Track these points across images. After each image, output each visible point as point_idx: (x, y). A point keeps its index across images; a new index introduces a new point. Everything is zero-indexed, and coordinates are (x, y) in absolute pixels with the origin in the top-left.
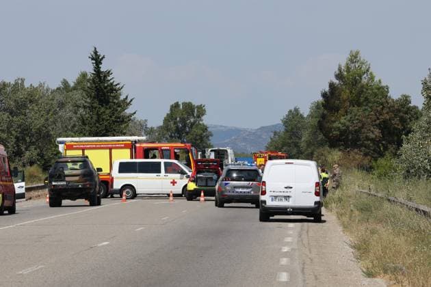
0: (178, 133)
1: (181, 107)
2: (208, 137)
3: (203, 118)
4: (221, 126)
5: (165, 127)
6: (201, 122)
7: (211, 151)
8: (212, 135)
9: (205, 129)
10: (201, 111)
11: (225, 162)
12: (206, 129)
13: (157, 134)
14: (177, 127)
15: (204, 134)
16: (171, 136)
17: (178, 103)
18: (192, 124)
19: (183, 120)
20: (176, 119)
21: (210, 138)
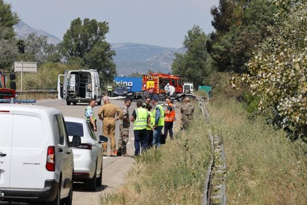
0: (79, 51)
1: (83, 24)
2: (110, 56)
3: (106, 35)
4: (144, 45)
5: (65, 45)
6: (103, 40)
7: (72, 73)
8: (114, 54)
9: (107, 47)
10: (104, 28)
11: (88, 86)
12: (109, 48)
13: (57, 51)
14: (79, 44)
15: (107, 52)
16: (71, 54)
17: (79, 19)
18: (95, 42)
19: (85, 38)
20: (77, 36)
21: (113, 57)
